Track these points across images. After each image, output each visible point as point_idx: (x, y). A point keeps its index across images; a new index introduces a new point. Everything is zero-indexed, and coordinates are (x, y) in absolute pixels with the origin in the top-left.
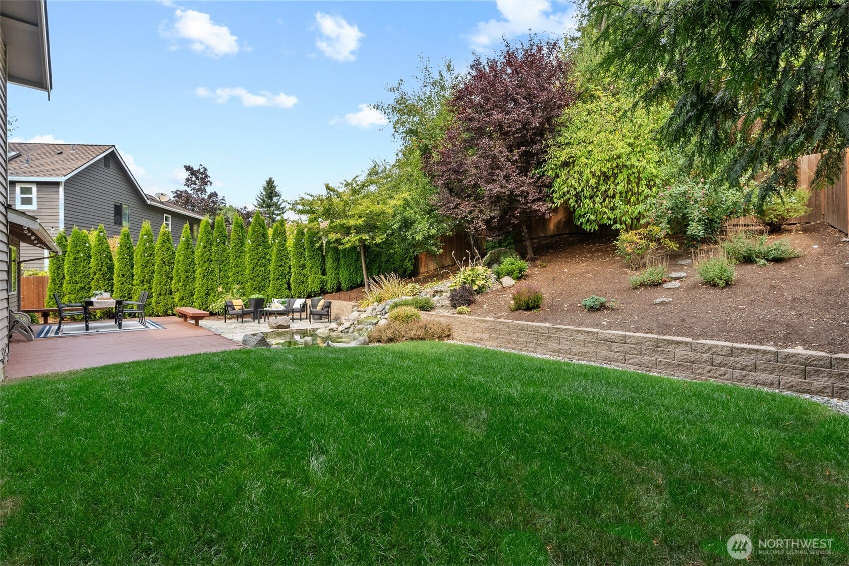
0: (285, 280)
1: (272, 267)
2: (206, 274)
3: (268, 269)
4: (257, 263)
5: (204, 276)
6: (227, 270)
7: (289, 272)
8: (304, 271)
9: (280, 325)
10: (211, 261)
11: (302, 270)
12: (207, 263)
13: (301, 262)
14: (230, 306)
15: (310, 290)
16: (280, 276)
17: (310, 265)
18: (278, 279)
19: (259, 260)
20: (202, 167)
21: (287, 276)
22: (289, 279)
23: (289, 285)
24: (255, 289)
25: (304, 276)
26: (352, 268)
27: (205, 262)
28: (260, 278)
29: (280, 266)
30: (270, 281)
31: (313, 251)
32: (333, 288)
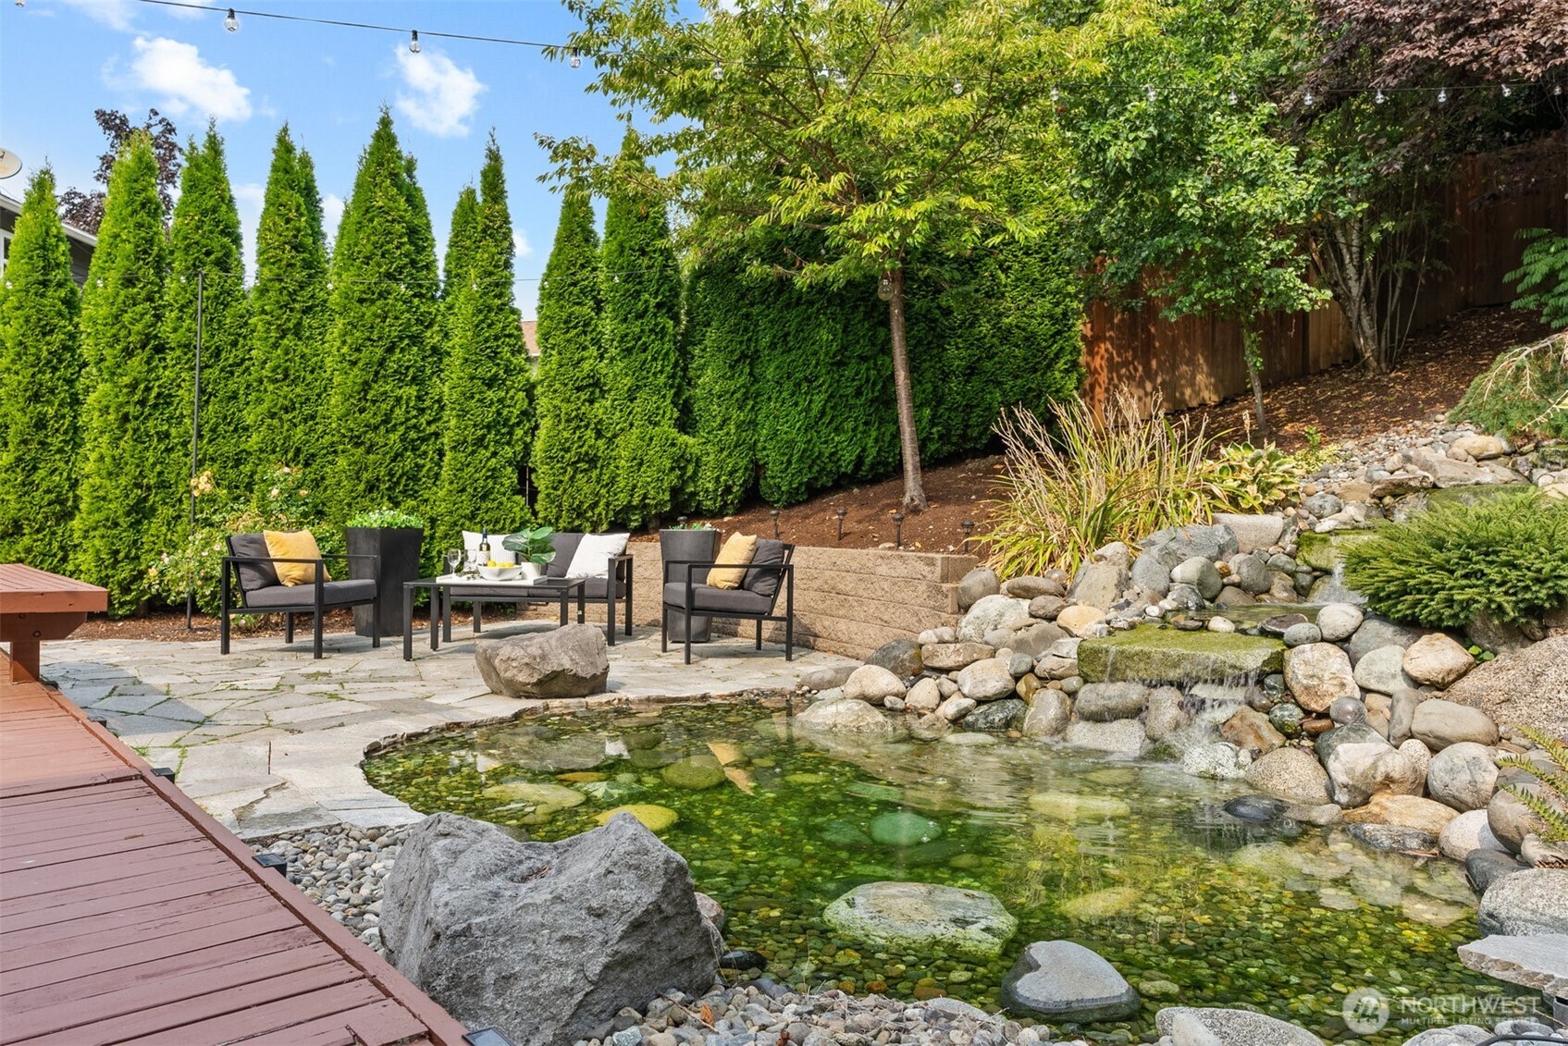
0: (508, 452)
1: (445, 388)
2: (132, 410)
3: (434, 393)
4: (382, 363)
5: (126, 418)
6: (234, 396)
7: (524, 413)
8: (599, 409)
9: (555, 676)
10: (160, 349)
11: (591, 402)
12: (141, 356)
13: (586, 366)
14: (252, 564)
15: (623, 499)
16: (489, 427)
17: (628, 381)
18: (480, 442)
19: (390, 350)
20: (155, 120)
21: (519, 432)
22: (527, 449)
23: (524, 471)
24: (371, 488)
25: (599, 434)
26: (819, 401)
27: (128, 353)
28: (394, 437)
29: (490, 383)
30: (441, 454)
31: (640, 316)
32: (728, 490)
